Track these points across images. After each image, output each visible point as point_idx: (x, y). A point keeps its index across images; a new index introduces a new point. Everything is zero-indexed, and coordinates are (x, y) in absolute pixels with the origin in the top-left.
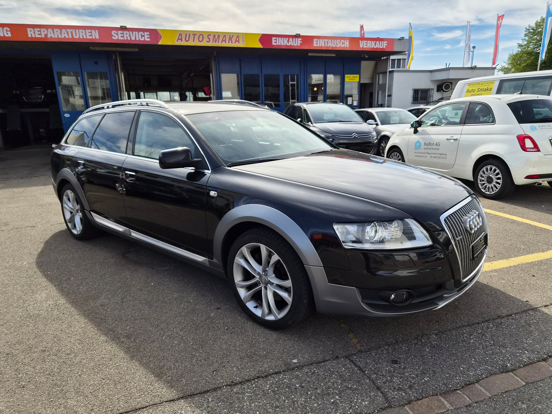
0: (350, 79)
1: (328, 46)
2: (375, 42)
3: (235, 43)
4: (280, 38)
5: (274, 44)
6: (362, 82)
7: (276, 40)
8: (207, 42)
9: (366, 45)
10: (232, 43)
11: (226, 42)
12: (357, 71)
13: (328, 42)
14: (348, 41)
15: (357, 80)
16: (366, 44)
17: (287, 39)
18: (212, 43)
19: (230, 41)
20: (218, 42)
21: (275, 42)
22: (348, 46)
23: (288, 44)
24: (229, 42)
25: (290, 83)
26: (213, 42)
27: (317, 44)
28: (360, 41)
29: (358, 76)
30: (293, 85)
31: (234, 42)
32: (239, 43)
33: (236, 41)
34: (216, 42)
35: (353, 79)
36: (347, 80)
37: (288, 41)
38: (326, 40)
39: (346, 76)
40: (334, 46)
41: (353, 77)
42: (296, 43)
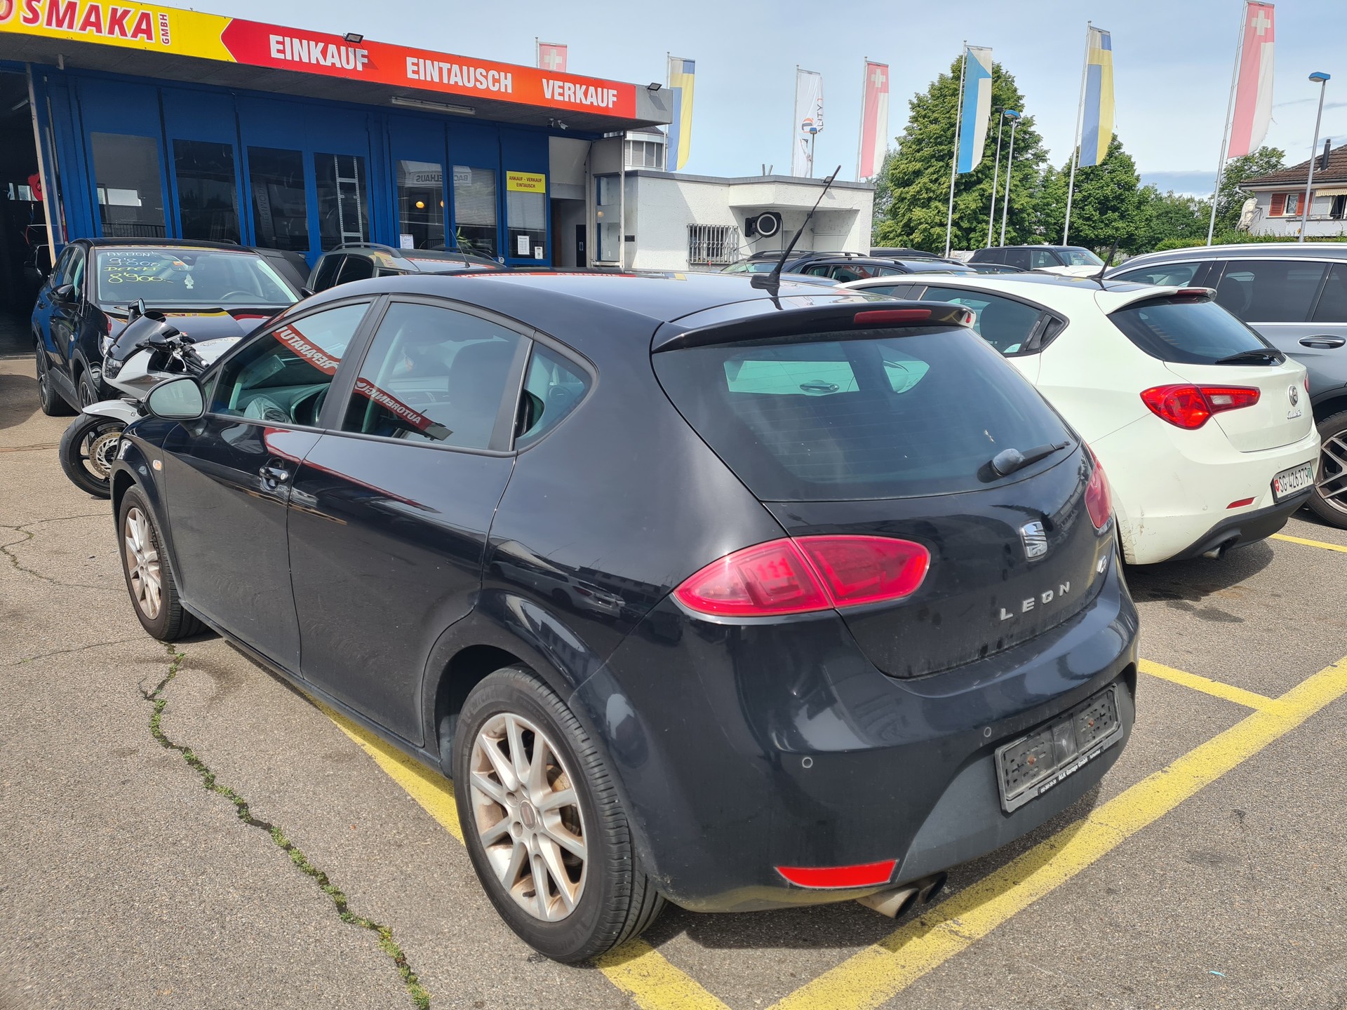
0: (521, 185)
1: (452, 82)
2: (584, 87)
3: (135, 35)
4: (296, 40)
5: (275, 55)
6: (554, 195)
7: (282, 43)
8: (26, 20)
9: (560, 94)
10: (123, 33)
11: (99, 30)
12: (540, 164)
13: (449, 71)
14: (509, 75)
15: (541, 188)
16: (561, 91)
17: (321, 45)
18: (45, 26)
19: (117, 27)
20: (71, 26)
21: (279, 51)
22: (510, 91)
23: (322, 62)
24: (111, 31)
25: (339, 180)
26: (49, 23)
27: (417, 72)
28: (544, 81)
29: (542, 177)
30: (347, 188)
31: (130, 31)
32: (150, 37)
33: (138, 31)
34: (60, 24)
35: (530, 186)
36: (511, 186)
37: (324, 52)
38: (445, 66)
39: (509, 174)
40: (471, 85)
41: (528, 179)
42: (350, 62)
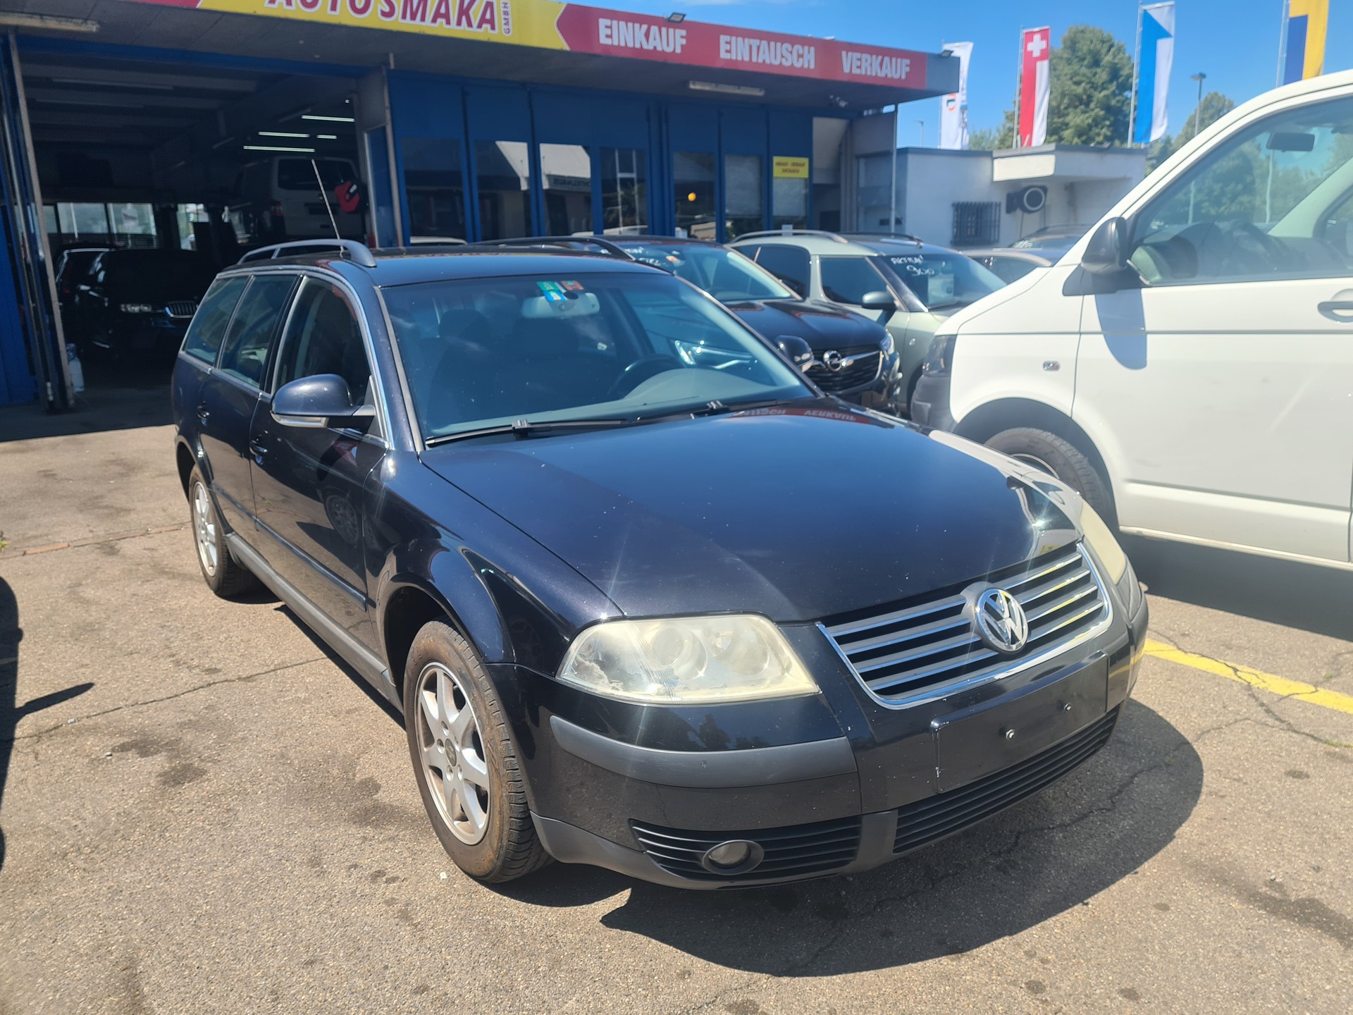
0: (785, 171)
1: (760, 61)
2: (880, 58)
3: (480, 26)
4: (622, 24)
5: (603, 40)
6: (817, 180)
7: (610, 27)
8: (384, 14)
9: (859, 67)
10: (470, 24)
11: (448, 22)
12: (802, 147)
13: (759, 48)
14: (812, 49)
15: (804, 173)
16: (859, 63)
17: (645, 27)
18: (400, 20)
19: (464, 18)
20: (423, 19)
21: (607, 36)
22: (812, 66)
23: (645, 46)
24: (459, 23)
25: (619, 175)
26: (404, 17)
28: (844, 53)
29: (805, 161)
30: (626, 183)
31: (475, 22)
32: (493, 28)
33: (483, 21)
34: (413, 17)
35: (793, 171)
36: (777, 172)
37: (647, 35)
38: (755, 42)
39: (776, 159)
40: (777, 62)
41: (794, 164)
42: (671, 43)
